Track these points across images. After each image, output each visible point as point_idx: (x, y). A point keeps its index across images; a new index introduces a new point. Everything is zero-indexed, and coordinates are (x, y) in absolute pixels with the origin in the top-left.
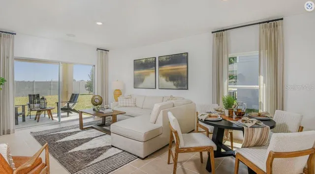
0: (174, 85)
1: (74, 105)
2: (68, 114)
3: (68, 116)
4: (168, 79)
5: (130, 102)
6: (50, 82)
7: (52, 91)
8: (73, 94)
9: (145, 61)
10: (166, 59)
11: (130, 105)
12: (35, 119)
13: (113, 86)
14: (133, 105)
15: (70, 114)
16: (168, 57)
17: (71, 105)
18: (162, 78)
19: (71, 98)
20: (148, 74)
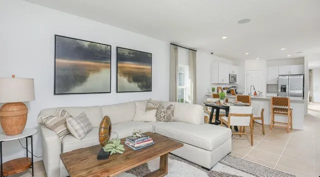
10: (129, 53)
16: (132, 52)
18: (122, 77)
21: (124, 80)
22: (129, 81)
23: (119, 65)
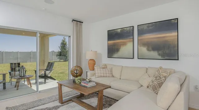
0: (159, 55)
1: (50, 72)
2: (45, 81)
3: (45, 83)
4: (150, 48)
5: (107, 72)
6: (31, 52)
7: (32, 59)
8: (49, 63)
9: (121, 31)
10: (148, 27)
11: (108, 75)
12: (15, 87)
13: (88, 55)
14: (110, 75)
15: (47, 81)
16: (151, 25)
17: (47, 72)
18: (142, 47)
19: (48, 66)
20: (124, 44)
21: (144, 50)
22: (148, 50)
23: (140, 38)
